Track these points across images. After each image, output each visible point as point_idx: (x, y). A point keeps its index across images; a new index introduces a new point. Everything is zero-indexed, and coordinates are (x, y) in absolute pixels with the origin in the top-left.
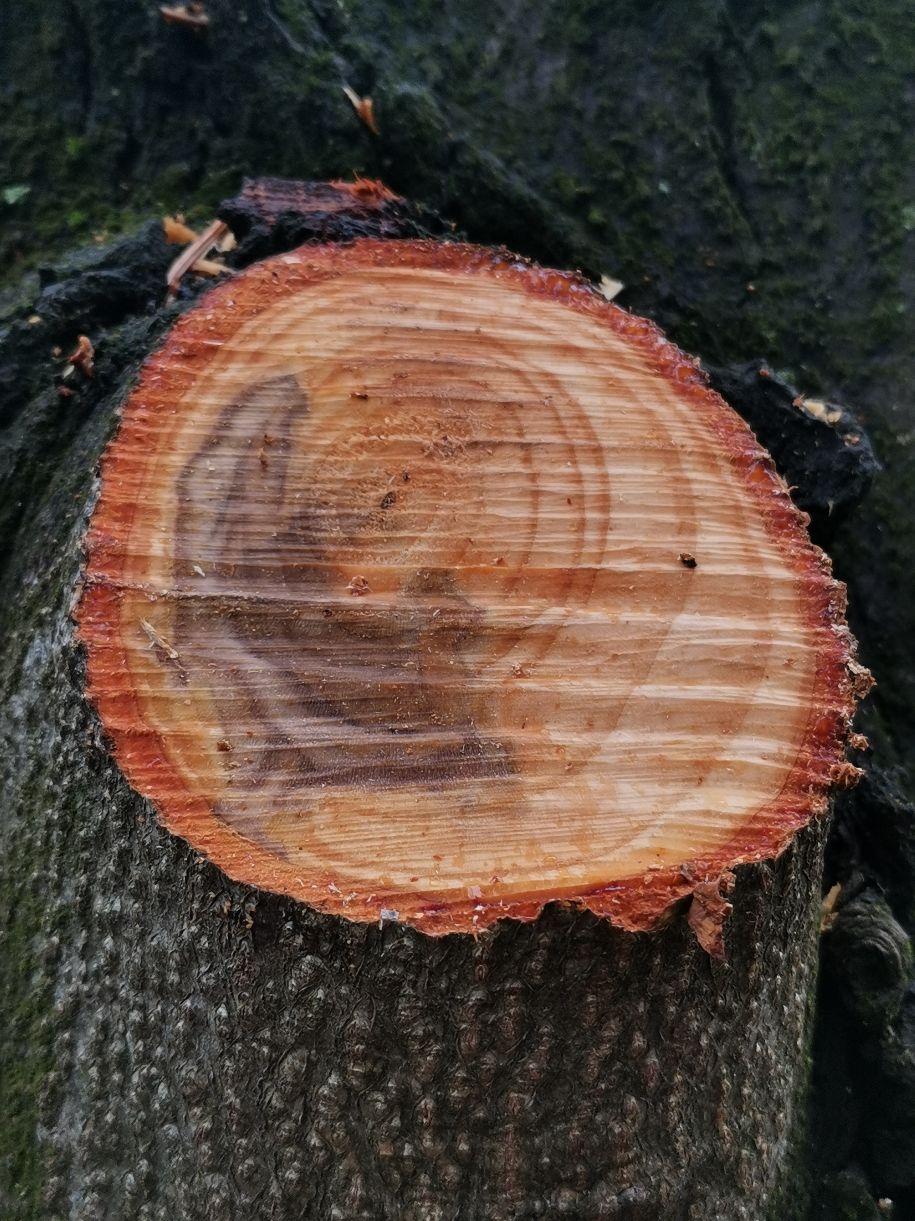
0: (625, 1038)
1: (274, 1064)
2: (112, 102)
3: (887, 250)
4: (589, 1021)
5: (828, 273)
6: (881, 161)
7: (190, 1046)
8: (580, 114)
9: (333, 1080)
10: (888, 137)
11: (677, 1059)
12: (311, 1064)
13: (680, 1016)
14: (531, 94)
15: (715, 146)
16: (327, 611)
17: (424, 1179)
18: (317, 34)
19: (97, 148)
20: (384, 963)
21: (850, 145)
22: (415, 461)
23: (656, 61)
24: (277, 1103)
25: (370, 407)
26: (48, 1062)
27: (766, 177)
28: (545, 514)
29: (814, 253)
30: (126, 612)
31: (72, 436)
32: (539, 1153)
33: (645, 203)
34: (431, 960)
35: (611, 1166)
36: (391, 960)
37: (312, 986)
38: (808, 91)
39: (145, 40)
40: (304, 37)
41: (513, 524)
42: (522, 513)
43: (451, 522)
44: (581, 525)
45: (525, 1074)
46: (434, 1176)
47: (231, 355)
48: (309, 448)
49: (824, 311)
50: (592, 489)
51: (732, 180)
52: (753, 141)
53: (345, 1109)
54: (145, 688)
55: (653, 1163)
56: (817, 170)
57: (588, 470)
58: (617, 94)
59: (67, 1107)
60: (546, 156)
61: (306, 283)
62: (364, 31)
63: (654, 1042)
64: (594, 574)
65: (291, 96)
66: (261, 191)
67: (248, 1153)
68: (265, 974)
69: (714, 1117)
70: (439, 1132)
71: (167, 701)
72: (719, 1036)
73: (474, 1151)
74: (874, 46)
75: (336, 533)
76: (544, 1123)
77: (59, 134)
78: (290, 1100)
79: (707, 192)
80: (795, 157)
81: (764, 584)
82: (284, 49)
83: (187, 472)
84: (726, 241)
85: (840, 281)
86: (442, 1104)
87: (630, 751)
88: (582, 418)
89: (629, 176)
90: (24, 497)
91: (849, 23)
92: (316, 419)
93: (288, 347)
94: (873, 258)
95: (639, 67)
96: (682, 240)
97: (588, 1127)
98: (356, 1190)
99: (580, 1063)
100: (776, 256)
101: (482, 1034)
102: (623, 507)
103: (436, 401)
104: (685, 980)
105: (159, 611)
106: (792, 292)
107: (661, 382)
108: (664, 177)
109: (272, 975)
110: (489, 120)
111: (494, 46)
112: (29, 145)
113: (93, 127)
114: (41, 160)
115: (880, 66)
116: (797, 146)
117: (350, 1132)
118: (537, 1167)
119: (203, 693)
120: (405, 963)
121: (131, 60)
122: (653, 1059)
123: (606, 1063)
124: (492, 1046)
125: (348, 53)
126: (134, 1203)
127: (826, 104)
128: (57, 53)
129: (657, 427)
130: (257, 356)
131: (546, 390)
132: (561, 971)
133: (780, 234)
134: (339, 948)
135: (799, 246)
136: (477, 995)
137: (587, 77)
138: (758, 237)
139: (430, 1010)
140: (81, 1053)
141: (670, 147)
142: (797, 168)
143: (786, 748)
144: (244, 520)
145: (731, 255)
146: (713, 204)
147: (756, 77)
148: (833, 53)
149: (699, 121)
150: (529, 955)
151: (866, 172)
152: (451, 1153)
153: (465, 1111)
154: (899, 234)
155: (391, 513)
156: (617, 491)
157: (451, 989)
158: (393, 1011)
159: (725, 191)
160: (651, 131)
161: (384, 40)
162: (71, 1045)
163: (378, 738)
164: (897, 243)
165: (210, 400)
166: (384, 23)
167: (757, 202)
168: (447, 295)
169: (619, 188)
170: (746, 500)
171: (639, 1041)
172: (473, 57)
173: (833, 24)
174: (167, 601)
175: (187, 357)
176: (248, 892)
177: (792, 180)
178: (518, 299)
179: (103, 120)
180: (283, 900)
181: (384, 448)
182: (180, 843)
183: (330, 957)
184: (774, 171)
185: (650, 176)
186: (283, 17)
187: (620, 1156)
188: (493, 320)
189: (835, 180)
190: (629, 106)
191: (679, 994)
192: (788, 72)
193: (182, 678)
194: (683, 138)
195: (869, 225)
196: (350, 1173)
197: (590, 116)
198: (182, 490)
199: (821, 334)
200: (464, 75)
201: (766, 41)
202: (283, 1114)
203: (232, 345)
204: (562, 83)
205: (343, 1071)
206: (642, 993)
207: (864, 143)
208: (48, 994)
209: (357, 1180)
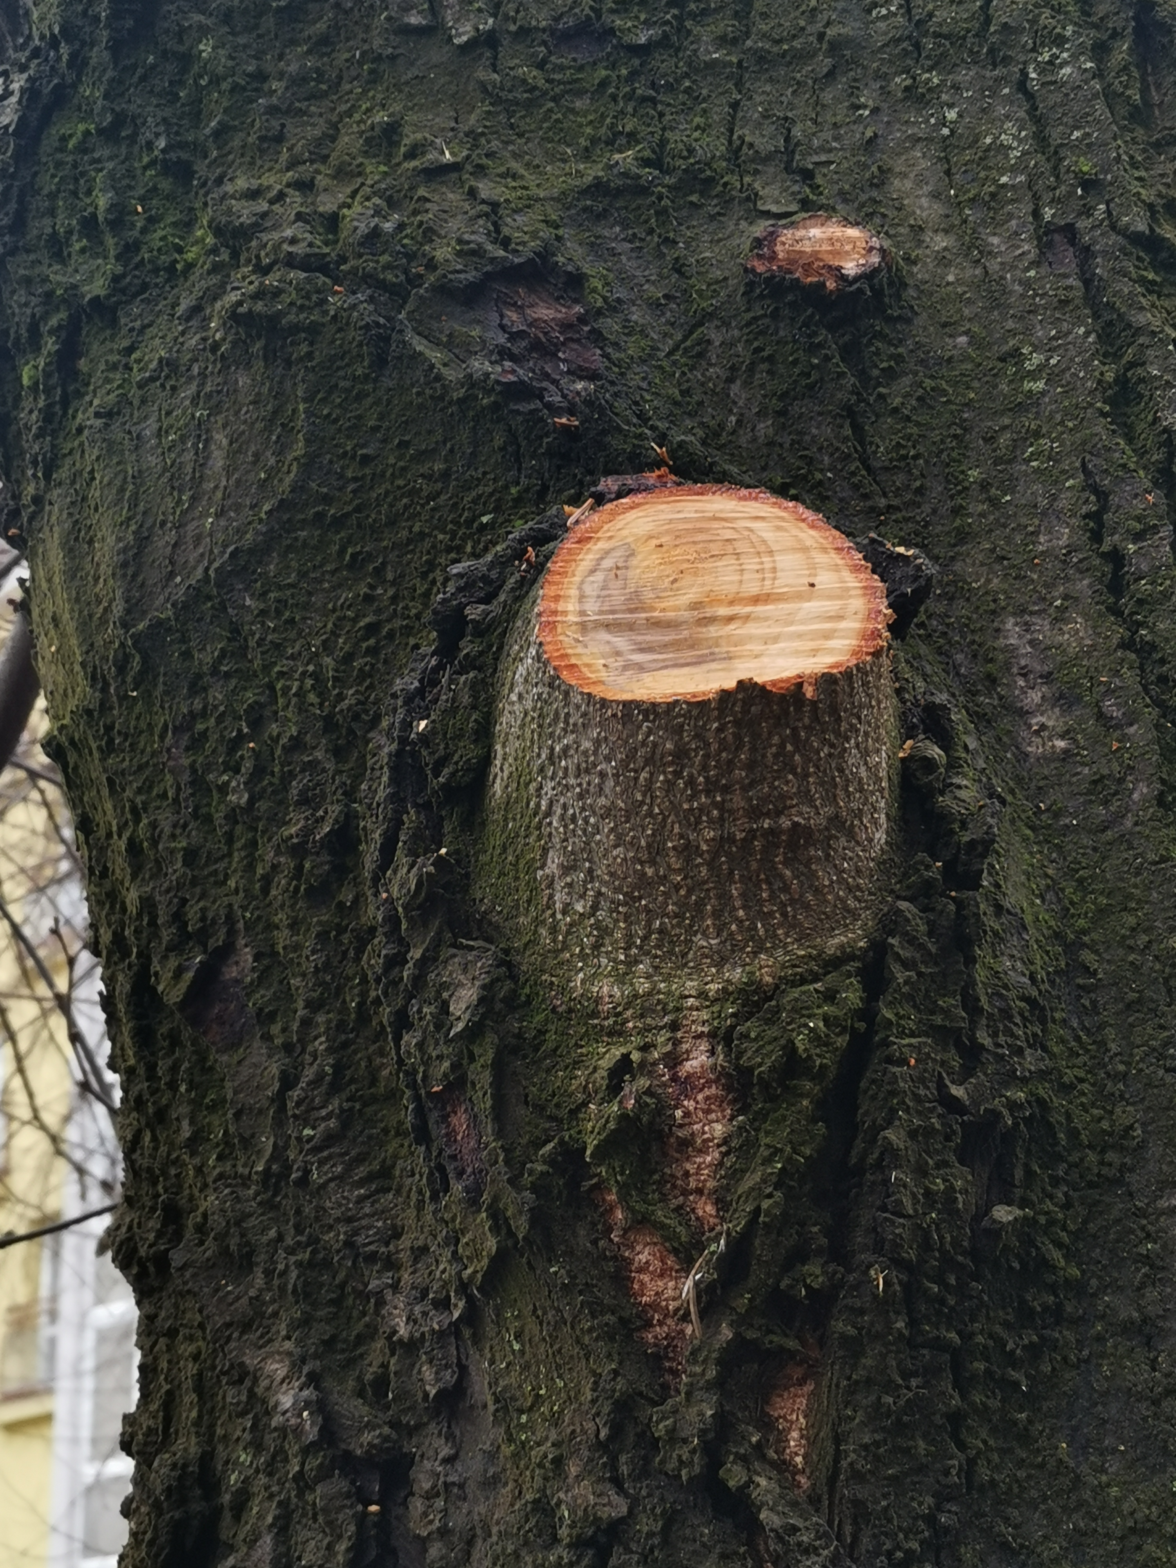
0: (782, 746)
1: (636, 779)
2: (532, 467)
3: (960, 493)
4: (765, 735)
5: (927, 508)
6: (953, 449)
7: (601, 789)
8: (781, 445)
9: (661, 778)
10: (955, 436)
11: (810, 760)
12: (652, 774)
13: (808, 739)
14: (754, 439)
15: (856, 451)
16: (647, 620)
17: (704, 818)
18: (635, 420)
19: (527, 490)
20: (676, 718)
21: (934, 443)
22: (686, 566)
23: (820, 414)
24: (639, 798)
25: (664, 549)
26: (539, 838)
27: (887, 464)
28: (746, 576)
29: (918, 499)
30: (559, 630)
31: (527, 592)
32: (751, 799)
33: (820, 483)
34: (695, 713)
35: (786, 807)
36: (679, 715)
37: (648, 736)
38: (908, 419)
39: (547, 435)
40: (628, 423)
41: (732, 582)
42: (737, 578)
43: (703, 585)
44: (763, 579)
45: (740, 760)
46: (707, 816)
47: (599, 539)
48: (637, 567)
49: (925, 527)
50: (768, 566)
51: (868, 469)
52: (878, 447)
53: (668, 791)
54: (570, 651)
55: (805, 809)
56: (916, 457)
57: (765, 559)
58: (801, 433)
59: (550, 854)
60: (764, 469)
61: (632, 508)
62: (661, 419)
63: (797, 750)
64: (768, 595)
65: (624, 450)
66: (609, 482)
67: (631, 830)
68: (629, 736)
69: (835, 796)
70: (708, 792)
71: (580, 654)
72: (830, 755)
73: (723, 801)
74: (944, 393)
75: (652, 595)
76: (752, 784)
77: (506, 487)
78: (644, 795)
79: (853, 474)
80: (903, 452)
81: (848, 589)
82: (619, 429)
83: (582, 582)
84: (865, 497)
85: (934, 511)
86: (707, 778)
87: (783, 649)
88: (764, 541)
89: (809, 471)
90: (508, 621)
91: (928, 383)
92: (639, 557)
93: (625, 532)
94: (952, 497)
95: (811, 418)
96: (841, 500)
97: (773, 788)
98: (677, 830)
99: (764, 756)
100: (895, 502)
101: (720, 744)
102: (782, 570)
103: (694, 543)
104: (807, 721)
105: (574, 628)
106: (907, 520)
107: (803, 525)
108: (830, 470)
109: (631, 736)
110: (732, 455)
111: (733, 419)
112: (491, 494)
113: (522, 480)
114: (499, 500)
115: (949, 402)
116: (904, 447)
117: (671, 802)
118: (751, 806)
119: (595, 650)
120: (684, 716)
121: (541, 445)
122: (797, 757)
123: (776, 756)
124: (725, 749)
125: (653, 428)
126: (584, 886)
127: (918, 424)
128: (501, 449)
129: (800, 541)
130: (610, 538)
131: (746, 533)
132: (749, 712)
133: (897, 493)
134: (657, 715)
135: (908, 497)
136: (715, 725)
137: (784, 427)
138: (885, 495)
139: (697, 736)
140: (555, 824)
141: (832, 455)
142: (905, 457)
143: (854, 642)
144: (609, 596)
145: (869, 503)
146: (855, 480)
147: (878, 416)
148: (919, 399)
149: (846, 439)
150: (734, 705)
151: (944, 456)
152: (715, 805)
153: (718, 781)
154: (966, 484)
155: (675, 585)
156: (779, 566)
157: (705, 724)
158: (682, 738)
159: (864, 472)
160: (820, 449)
161: (671, 422)
162: (550, 824)
163: (671, 655)
164: (966, 489)
165: (590, 556)
166: (671, 414)
167: (882, 477)
168: (699, 504)
169: (804, 477)
170: (841, 562)
171: (789, 747)
172: (721, 426)
173: (920, 385)
174: (577, 624)
175: (578, 542)
176: (618, 702)
177: (902, 464)
178: (734, 503)
179: (529, 477)
180: (632, 702)
181: (671, 563)
182: (589, 694)
183: (654, 721)
184: (891, 460)
185: (822, 471)
186: (617, 414)
187: (788, 802)
188: (721, 511)
189: (927, 462)
190: (807, 438)
191: (805, 727)
192: (896, 410)
193: (586, 646)
194: (837, 449)
195: (948, 482)
196: (673, 823)
197: (787, 446)
198: (580, 588)
199: (925, 538)
200: (717, 435)
201: (881, 396)
202: (642, 803)
203: (599, 535)
204: (771, 431)
205: (664, 773)
206: (788, 726)
207: (942, 441)
208: (538, 805)
209: (677, 826)
